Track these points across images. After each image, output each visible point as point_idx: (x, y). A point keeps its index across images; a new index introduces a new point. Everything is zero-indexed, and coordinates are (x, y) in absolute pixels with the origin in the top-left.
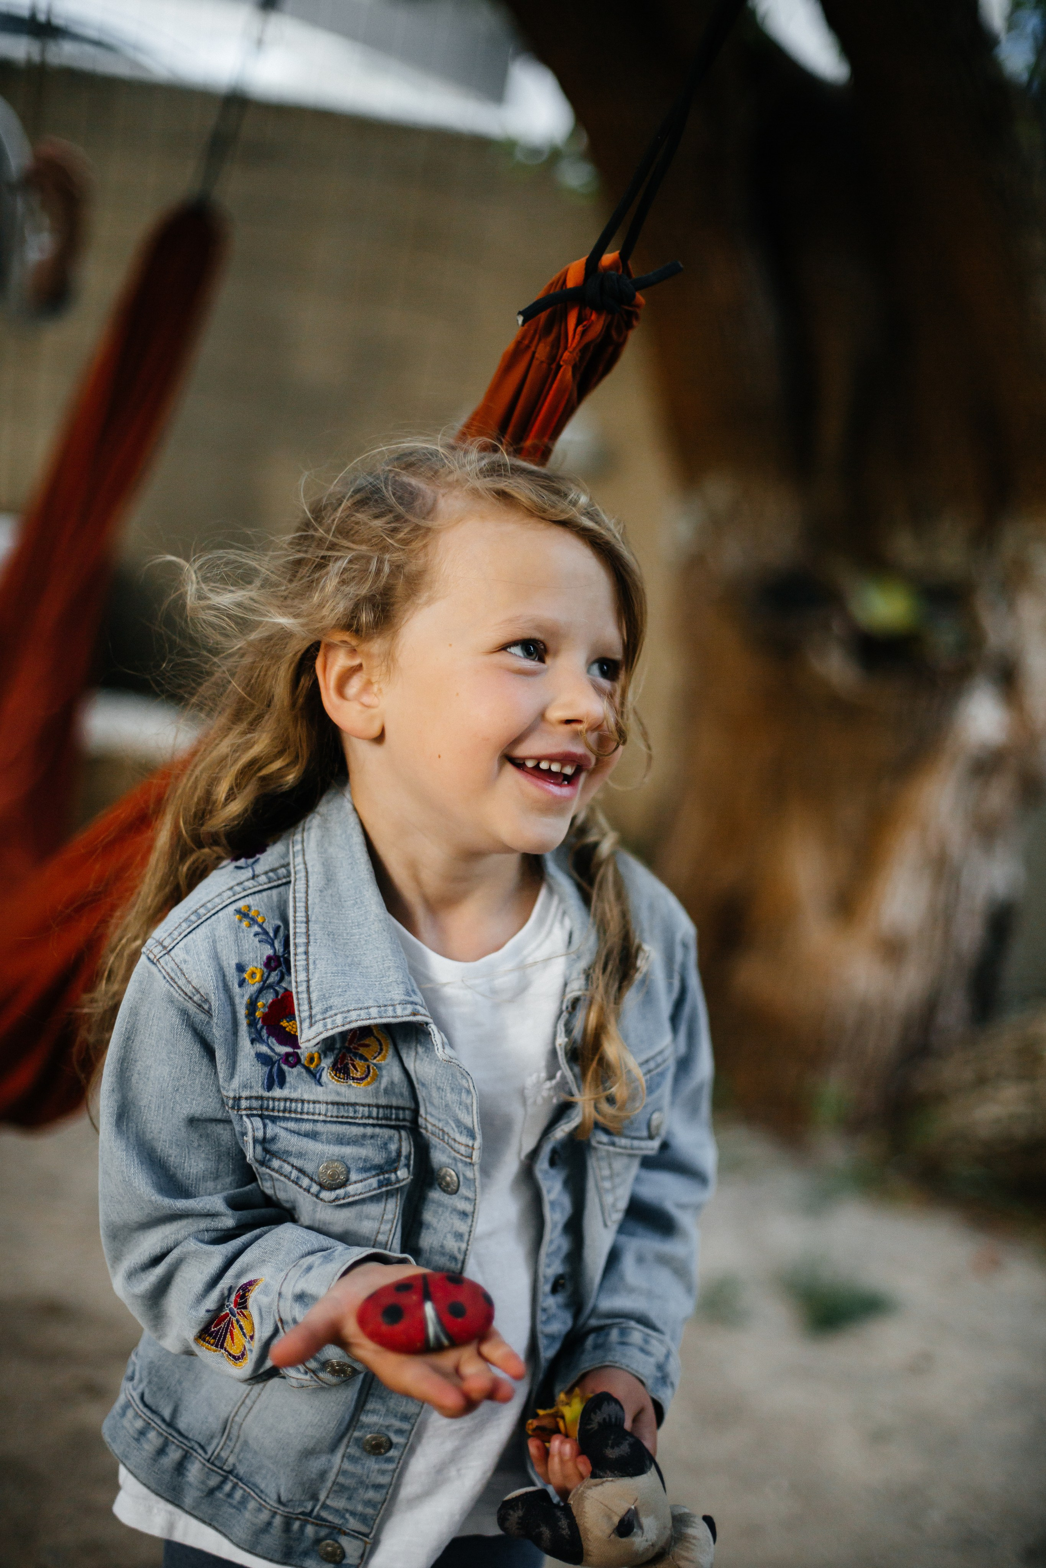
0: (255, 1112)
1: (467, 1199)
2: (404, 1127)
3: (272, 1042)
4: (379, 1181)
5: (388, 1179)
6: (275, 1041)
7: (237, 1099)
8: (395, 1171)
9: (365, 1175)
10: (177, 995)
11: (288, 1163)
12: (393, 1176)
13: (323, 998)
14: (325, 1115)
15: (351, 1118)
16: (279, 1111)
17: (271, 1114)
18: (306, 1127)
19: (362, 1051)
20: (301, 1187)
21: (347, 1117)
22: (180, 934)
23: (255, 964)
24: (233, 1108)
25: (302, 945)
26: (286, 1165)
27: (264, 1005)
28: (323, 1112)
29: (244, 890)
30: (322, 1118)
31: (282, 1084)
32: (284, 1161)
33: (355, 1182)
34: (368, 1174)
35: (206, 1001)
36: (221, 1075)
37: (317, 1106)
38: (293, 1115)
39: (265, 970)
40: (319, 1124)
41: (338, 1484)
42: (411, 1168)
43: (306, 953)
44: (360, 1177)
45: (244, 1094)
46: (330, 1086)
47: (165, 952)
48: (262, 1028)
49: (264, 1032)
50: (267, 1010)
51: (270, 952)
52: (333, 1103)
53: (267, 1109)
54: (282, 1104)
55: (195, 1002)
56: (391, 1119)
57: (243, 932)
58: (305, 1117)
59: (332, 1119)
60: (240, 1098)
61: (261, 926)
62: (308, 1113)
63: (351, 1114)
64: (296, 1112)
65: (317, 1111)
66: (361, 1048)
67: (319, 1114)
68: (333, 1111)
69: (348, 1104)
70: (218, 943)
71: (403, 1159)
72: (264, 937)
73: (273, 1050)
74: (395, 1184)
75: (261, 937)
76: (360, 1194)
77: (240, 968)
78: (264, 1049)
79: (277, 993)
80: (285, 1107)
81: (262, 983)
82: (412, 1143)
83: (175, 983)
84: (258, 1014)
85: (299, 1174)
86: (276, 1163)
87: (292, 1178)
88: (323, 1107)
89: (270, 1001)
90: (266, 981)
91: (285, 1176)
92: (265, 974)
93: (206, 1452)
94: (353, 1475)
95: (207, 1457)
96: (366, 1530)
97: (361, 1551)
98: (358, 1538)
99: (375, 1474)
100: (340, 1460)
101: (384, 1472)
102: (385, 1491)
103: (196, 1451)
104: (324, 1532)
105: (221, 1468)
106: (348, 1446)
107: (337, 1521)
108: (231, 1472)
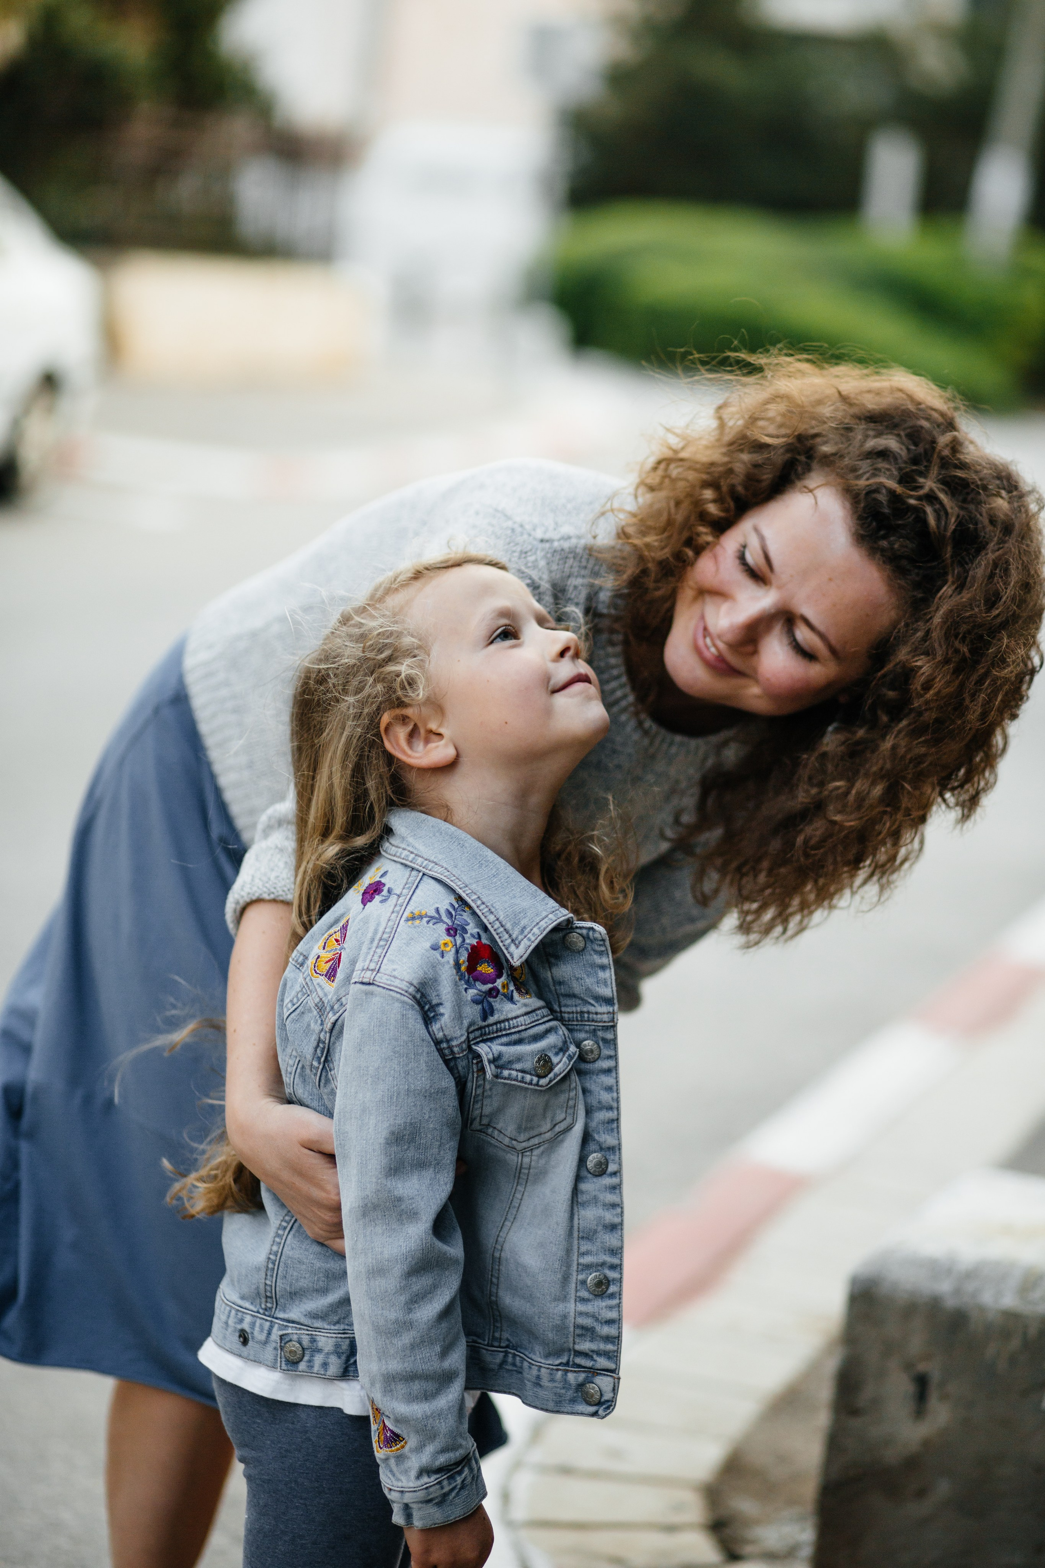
0: (480, 1039)
3: (479, 985)
4: (567, 1058)
5: (570, 1055)
8: (569, 1049)
11: (514, 1069)
13: (515, 924)
14: (525, 1025)
16: (494, 1033)
17: (492, 1036)
18: (515, 1037)
20: (526, 1083)
21: (536, 1021)
23: (442, 939)
26: (512, 1072)
27: (463, 963)
28: (522, 1023)
29: (401, 906)
30: (522, 1027)
31: (492, 1012)
32: (510, 1069)
33: (557, 1064)
34: (560, 1056)
37: (518, 1019)
38: (504, 1033)
40: (522, 1033)
44: (557, 1059)
45: (470, 1029)
46: (520, 1003)
47: (375, 973)
48: (469, 978)
49: (471, 981)
50: (467, 964)
51: (445, 926)
54: (495, 1027)
55: (411, 994)
58: (513, 1030)
61: (427, 916)
62: (514, 1027)
63: (536, 1018)
64: (505, 1029)
65: (520, 1024)
67: (521, 1025)
68: (527, 1019)
72: (434, 920)
73: (480, 991)
75: (432, 922)
76: (563, 1072)
77: (436, 947)
78: (475, 992)
79: (467, 949)
80: (497, 1028)
81: (455, 947)
83: (393, 986)
84: (463, 968)
85: (523, 1074)
86: (506, 1073)
87: (519, 1079)
88: (522, 1019)
89: (467, 956)
90: (456, 945)
91: (514, 1080)
92: (453, 940)
93: (484, 1340)
94: (587, 1315)
95: (486, 1343)
96: (612, 1367)
97: (611, 1386)
98: (607, 1375)
99: (604, 1311)
100: (574, 1305)
101: (611, 1308)
102: (617, 1325)
103: (476, 1342)
104: (581, 1377)
105: (499, 1347)
106: (576, 1291)
107: (588, 1364)
108: (507, 1346)
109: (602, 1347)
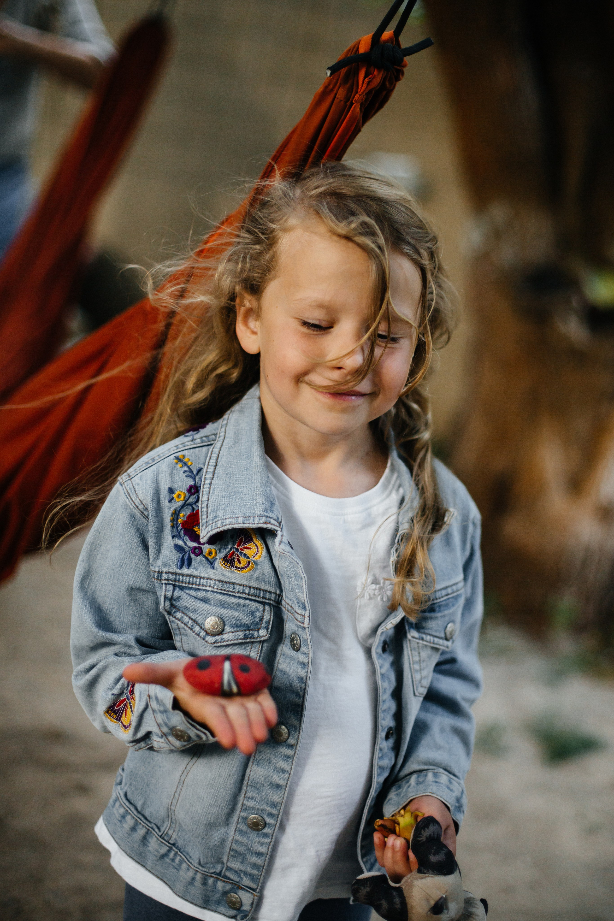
0: (171, 582)
1: (305, 654)
2: (269, 604)
3: (186, 539)
4: (245, 635)
5: (253, 635)
6: (188, 538)
7: (160, 573)
8: (258, 630)
9: (235, 629)
10: (129, 504)
11: (187, 616)
12: (256, 633)
13: (214, 510)
14: (213, 587)
15: (231, 592)
16: (185, 583)
17: (181, 584)
18: (201, 594)
19: (246, 551)
20: (194, 632)
21: (228, 591)
22: (140, 470)
23: (181, 489)
24: (157, 579)
25: (209, 479)
26: (185, 617)
27: (184, 516)
28: (212, 586)
29: (184, 446)
30: (211, 589)
31: (189, 566)
32: (185, 614)
33: (229, 633)
34: (238, 629)
35: (146, 509)
36: (151, 557)
37: (209, 581)
38: (194, 586)
39: (187, 494)
40: (209, 593)
41: (233, 850)
42: (270, 630)
43: (210, 484)
44: (232, 630)
45: (165, 570)
46: (219, 570)
47: (129, 479)
48: (181, 530)
49: (182, 533)
50: (186, 519)
51: (192, 483)
52: (219, 581)
53: (179, 581)
54: (188, 578)
55: (139, 510)
56: (259, 597)
57: (177, 470)
58: (201, 587)
59: (218, 591)
60: (162, 572)
61: (188, 467)
62: (203, 585)
63: (231, 590)
64: (196, 584)
65: (208, 584)
66: (245, 550)
67: (210, 587)
68: (219, 585)
69: (230, 583)
70: (160, 475)
71: (264, 623)
72: (190, 474)
73: (186, 544)
74: (257, 638)
75: (188, 473)
76: (231, 641)
77: (171, 491)
78: (180, 543)
79: (193, 509)
80: (189, 580)
81: (184, 501)
82: (272, 614)
83: (130, 496)
84: (180, 521)
85: (194, 623)
86: (179, 615)
87: (189, 625)
88: (212, 583)
89: (188, 513)
90: (186, 501)
91: (185, 624)
92: (187, 496)
93: (160, 831)
94: (242, 844)
95: (160, 834)
96: (254, 886)
97: (251, 901)
98: (249, 892)
99: (256, 844)
100: (233, 833)
101: (262, 844)
102: (264, 858)
103: (154, 830)
104: (228, 887)
105: (168, 842)
106: (238, 823)
107: (236, 879)
108: (174, 845)
109: (249, 869)
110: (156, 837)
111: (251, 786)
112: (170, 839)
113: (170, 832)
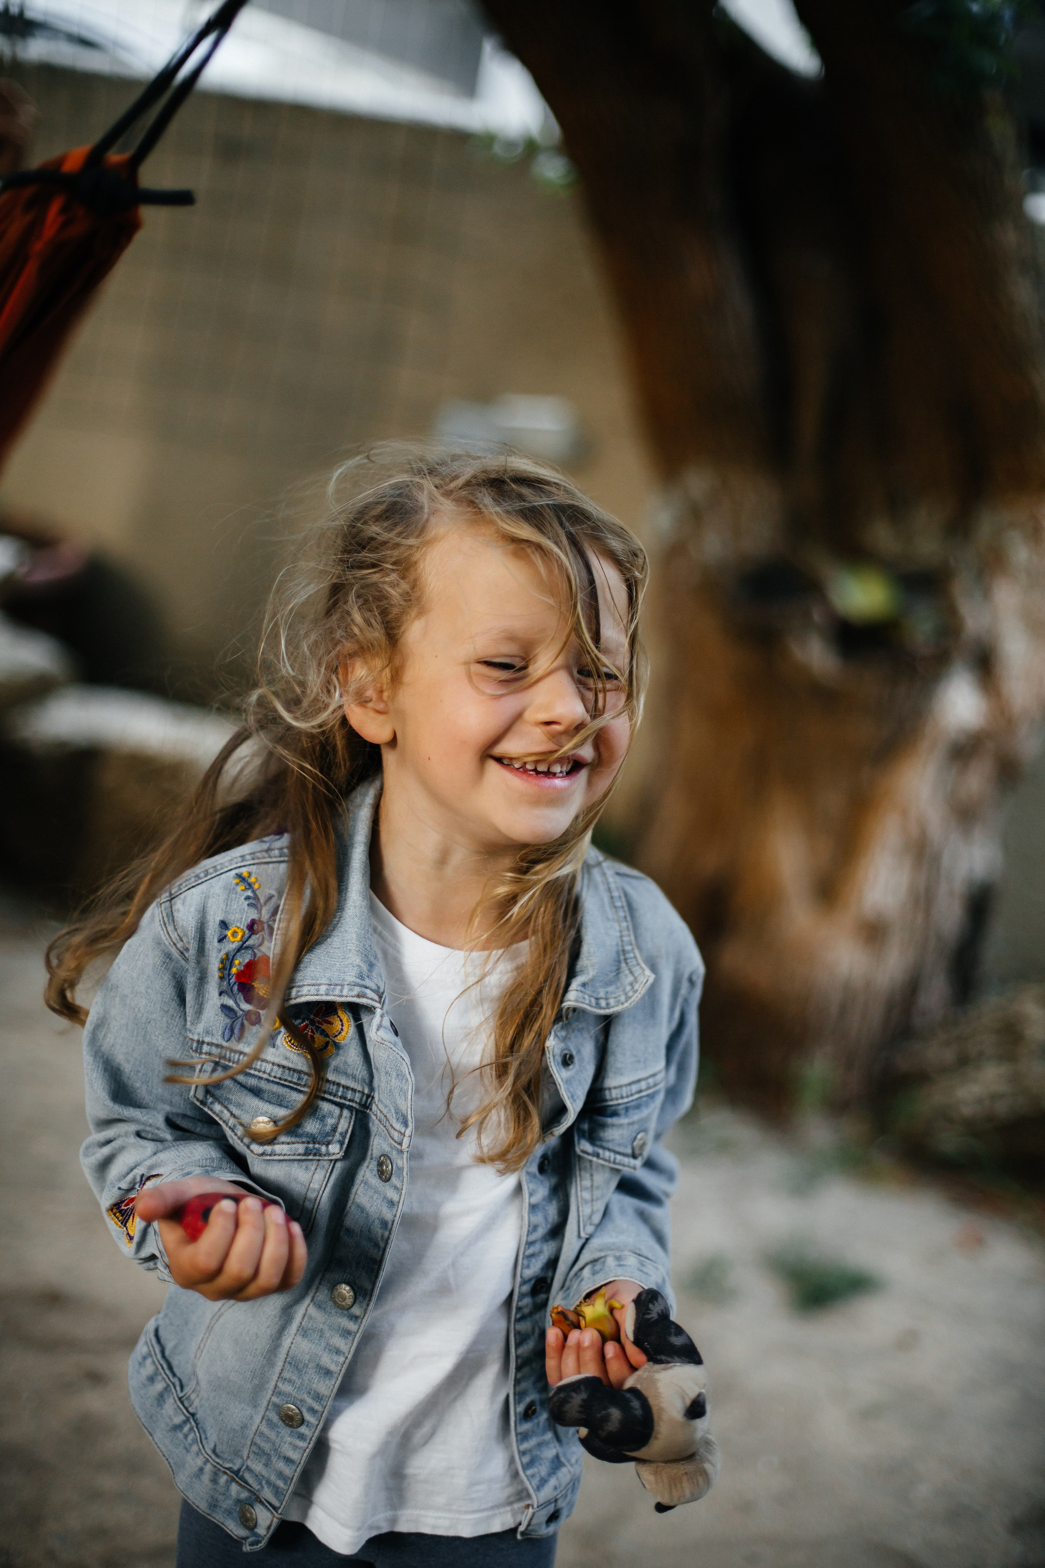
0: (213, 1058)
1: (396, 1187)
2: (350, 1108)
3: (240, 998)
4: (307, 1148)
5: (319, 1150)
6: (242, 998)
7: (200, 1043)
8: (328, 1144)
9: (294, 1139)
10: (164, 939)
11: (228, 1110)
12: (323, 1149)
14: (269, 1074)
15: (295, 1083)
16: (233, 1063)
17: (224, 1062)
18: (252, 1082)
19: (325, 1026)
20: (236, 1135)
21: (290, 1082)
22: (186, 886)
23: (239, 925)
24: (196, 1050)
26: (226, 1112)
27: (240, 963)
28: (268, 1071)
29: (253, 859)
30: (265, 1076)
31: (240, 1039)
32: (226, 1107)
33: (283, 1143)
34: (299, 1139)
35: (186, 947)
36: (188, 1018)
37: (264, 1064)
39: (247, 932)
40: (263, 1082)
42: (345, 1146)
44: (290, 1139)
45: (207, 1039)
46: (281, 1049)
47: (169, 899)
48: (235, 983)
49: (236, 988)
50: (242, 968)
51: (256, 917)
52: (279, 1066)
53: (222, 1057)
54: (237, 1056)
55: (177, 948)
56: (335, 1096)
57: (236, 893)
58: (252, 1072)
59: (275, 1080)
60: (203, 1042)
61: (254, 892)
62: (255, 1070)
63: (295, 1080)
65: (263, 1069)
66: (325, 1024)
67: (264, 1072)
68: (278, 1072)
69: (294, 1070)
70: (210, 899)
71: (337, 1134)
72: (254, 902)
73: (238, 1006)
74: (325, 1155)
75: (251, 901)
76: (284, 1155)
77: (224, 925)
78: (230, 1003)
79: (255, 954)
80: (239, 1059)
81: (241, 943)
82: (352, 1123)
83: (166, 928)
84: (233, 970)
85: (237, 1121)
86: (217, 1106)
87: (229, 1124)
88: (269, 1067)
89: (247, 960)
90: (245, 943)
92: (247, 936)
93: (182, 1390)
94: (268, 1439)
95: (181, 1395)
96: (276, 1503)
97: (268, 1523)
98: (269, 1509)
99: (287, 1446)
100: (260, 1421)
101: (295, 1447)
102: (294, 1468)
103: (175, 1388)
104: (244, 1495)
105: (186, 1409)
106: (267, 1409)
107: (256, 1486)
108: (193, 1415)
109: (273, 1478)
110: (174, 1398)
111: (290, 1363)
112: (191, 1406)
113: (193, 1397)
